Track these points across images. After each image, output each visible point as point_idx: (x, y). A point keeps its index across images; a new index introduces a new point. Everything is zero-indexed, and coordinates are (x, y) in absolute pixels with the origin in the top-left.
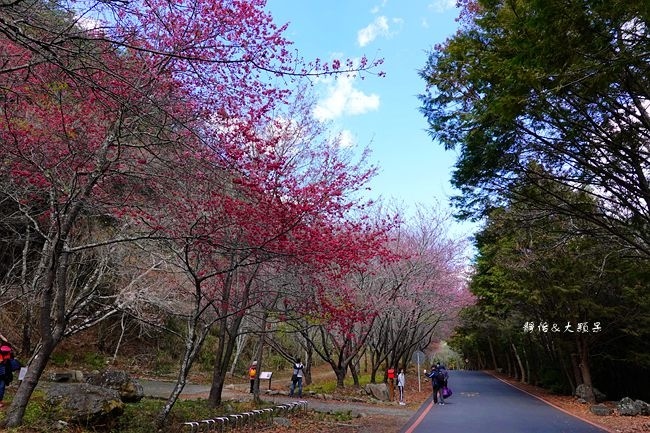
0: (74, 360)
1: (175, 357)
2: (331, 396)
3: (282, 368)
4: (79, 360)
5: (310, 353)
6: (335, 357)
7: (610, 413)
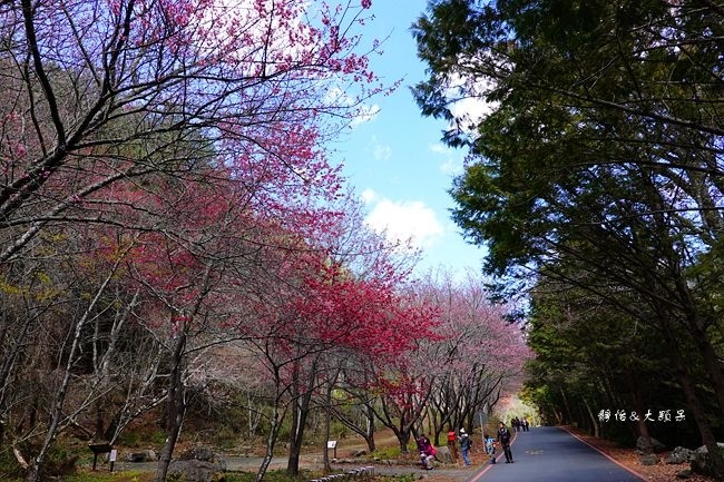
0: (143, 439)
1: (236, 430)
2: (395, 461)
3: (343, 436)
4: (147, 439)
5: (372, 420)
6: (396, 422)
7: (657, 463)
